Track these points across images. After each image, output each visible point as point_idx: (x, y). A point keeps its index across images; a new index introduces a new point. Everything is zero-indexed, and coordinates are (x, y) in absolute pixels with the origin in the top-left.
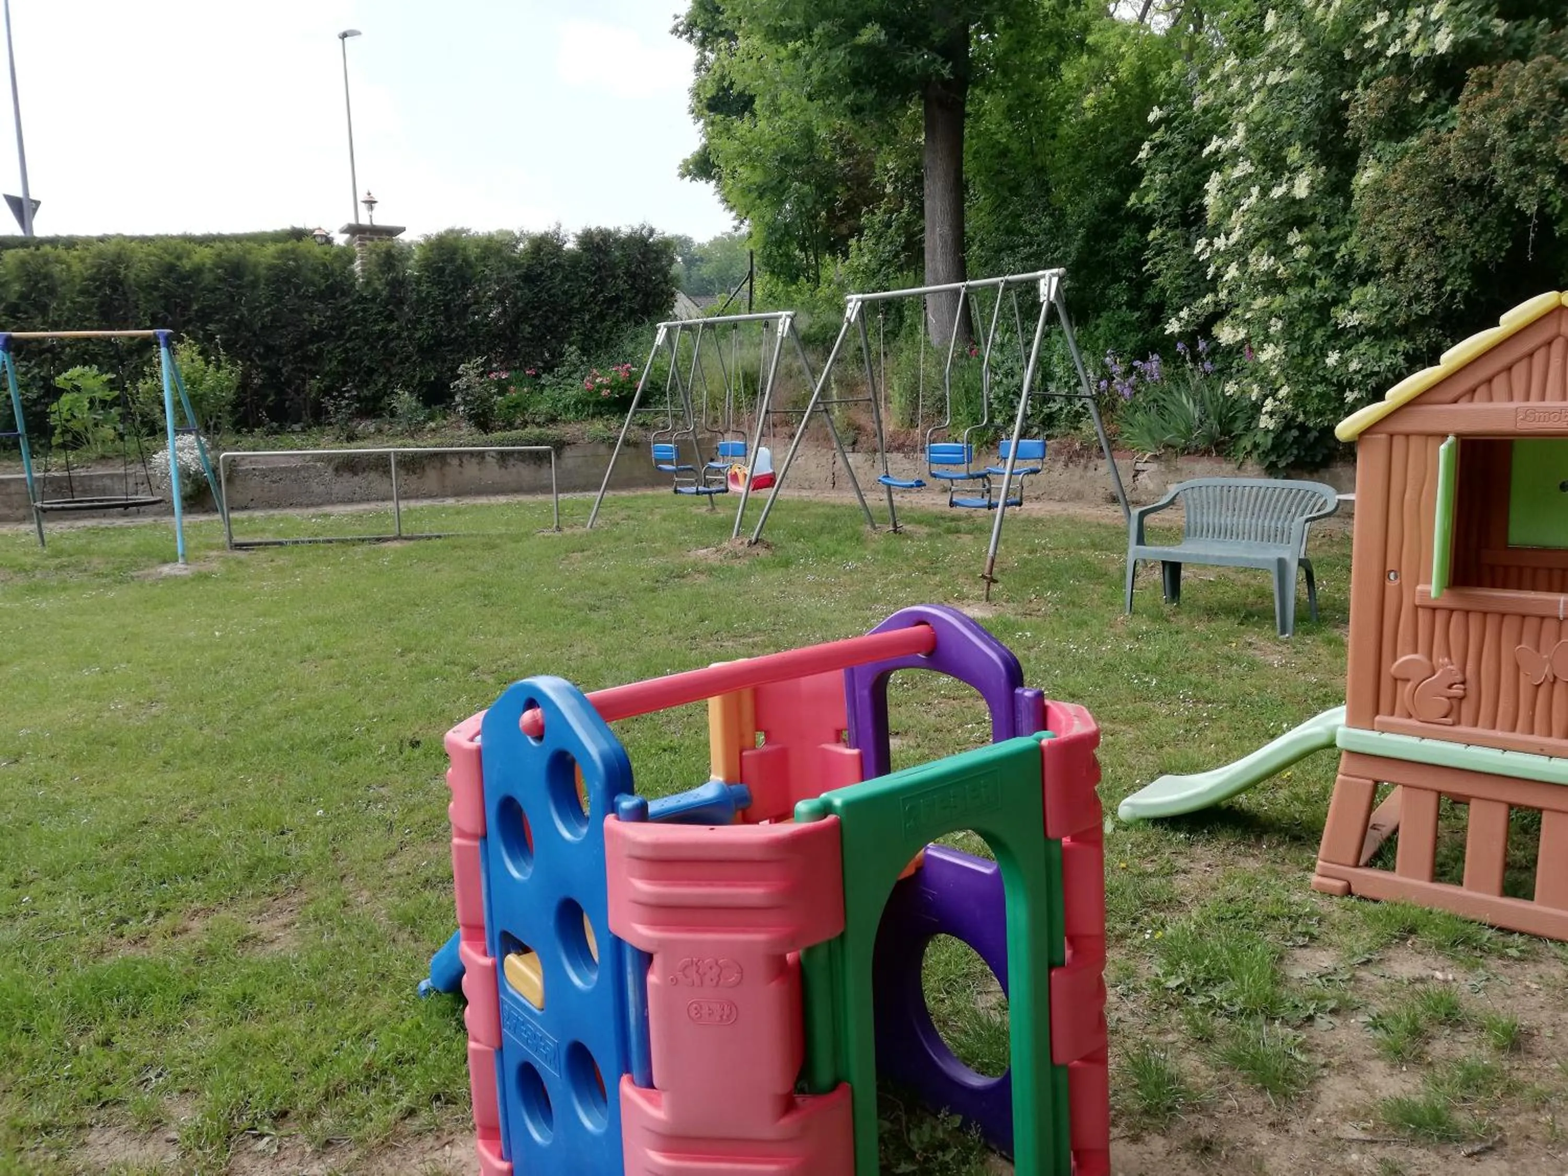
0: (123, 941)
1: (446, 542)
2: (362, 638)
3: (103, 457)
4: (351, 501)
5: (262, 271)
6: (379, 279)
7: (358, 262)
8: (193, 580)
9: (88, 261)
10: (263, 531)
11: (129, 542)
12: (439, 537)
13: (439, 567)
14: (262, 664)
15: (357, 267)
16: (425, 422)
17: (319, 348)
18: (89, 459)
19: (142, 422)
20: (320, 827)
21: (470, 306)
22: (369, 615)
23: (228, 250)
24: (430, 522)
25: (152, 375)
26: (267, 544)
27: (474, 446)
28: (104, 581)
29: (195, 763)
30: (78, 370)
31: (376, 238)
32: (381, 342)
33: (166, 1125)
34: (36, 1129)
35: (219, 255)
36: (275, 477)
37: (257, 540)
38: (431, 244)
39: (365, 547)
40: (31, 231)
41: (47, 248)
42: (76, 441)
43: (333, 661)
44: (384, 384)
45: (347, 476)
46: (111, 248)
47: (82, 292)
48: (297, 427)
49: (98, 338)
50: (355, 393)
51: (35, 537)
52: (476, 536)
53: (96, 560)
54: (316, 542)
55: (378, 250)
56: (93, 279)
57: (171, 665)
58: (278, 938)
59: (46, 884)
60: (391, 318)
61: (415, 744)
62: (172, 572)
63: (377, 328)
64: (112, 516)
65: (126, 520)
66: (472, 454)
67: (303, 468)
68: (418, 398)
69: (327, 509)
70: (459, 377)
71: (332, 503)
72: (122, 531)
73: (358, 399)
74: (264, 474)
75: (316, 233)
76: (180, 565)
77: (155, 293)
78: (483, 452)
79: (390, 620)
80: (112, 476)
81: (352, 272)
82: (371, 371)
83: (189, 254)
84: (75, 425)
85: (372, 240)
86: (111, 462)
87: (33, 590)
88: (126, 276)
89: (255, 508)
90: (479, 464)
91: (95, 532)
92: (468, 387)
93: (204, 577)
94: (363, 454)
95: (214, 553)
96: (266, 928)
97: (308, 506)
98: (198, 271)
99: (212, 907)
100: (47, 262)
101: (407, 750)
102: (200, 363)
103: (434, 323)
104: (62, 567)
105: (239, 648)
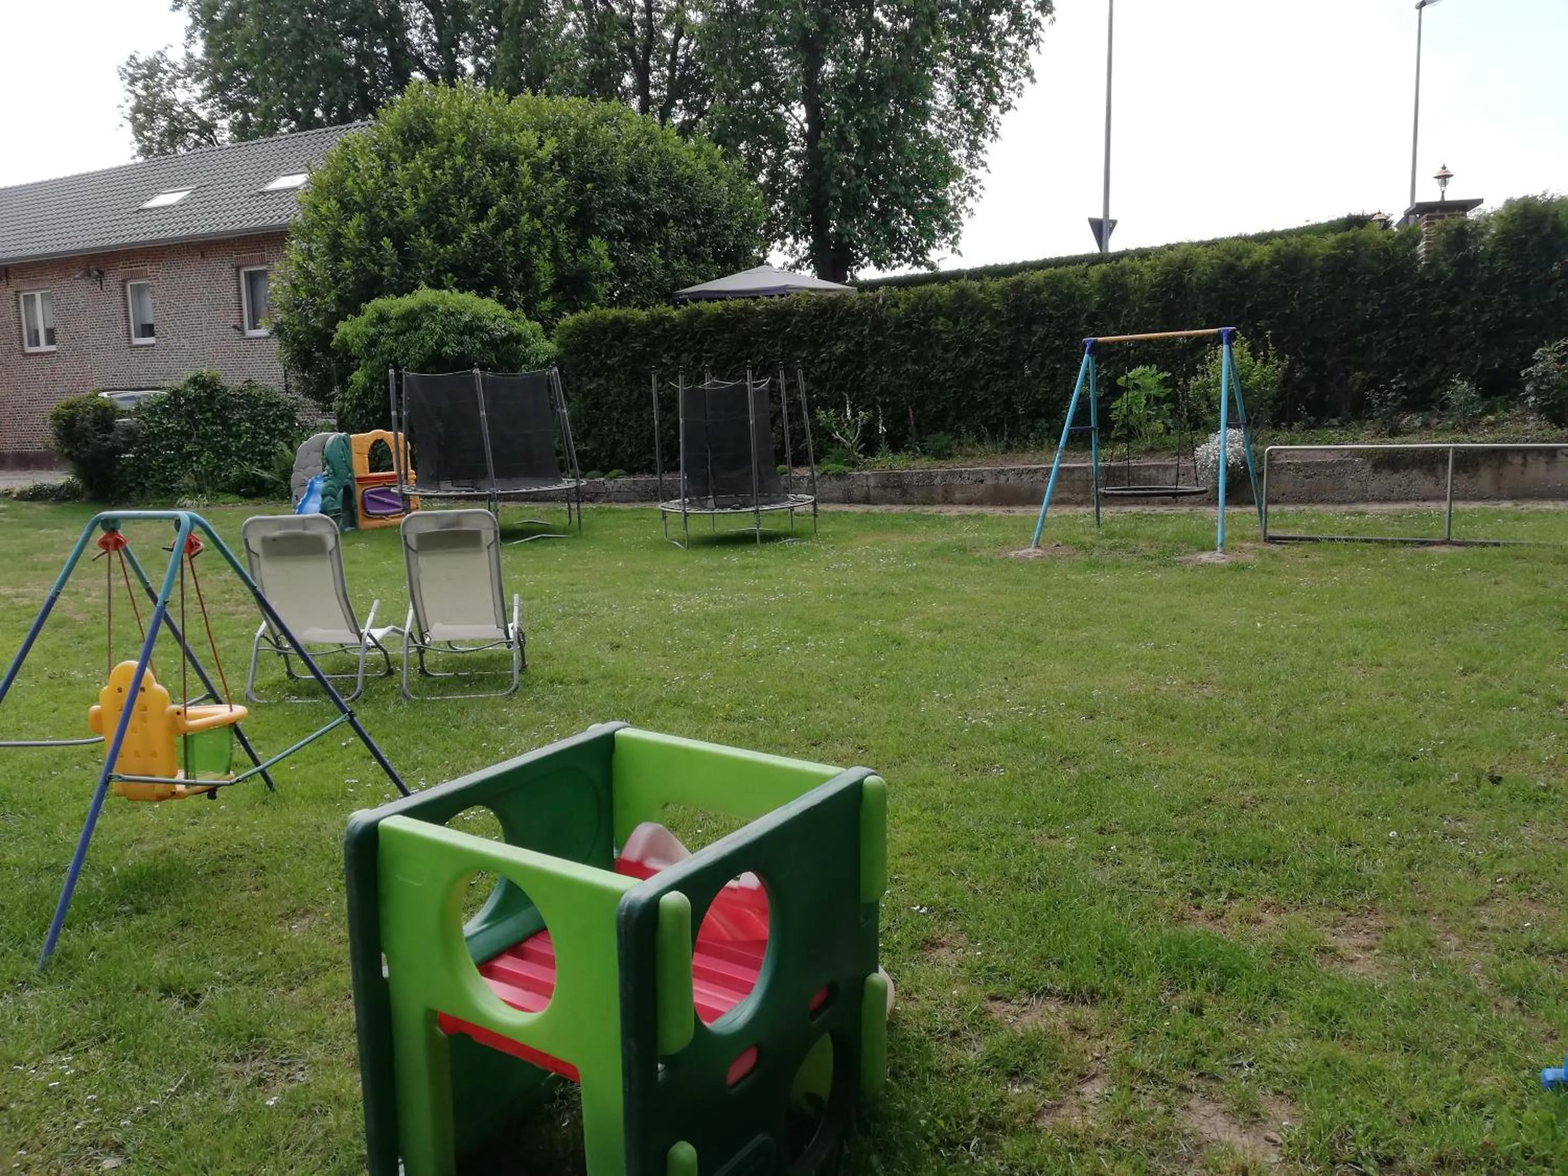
0: (1200, 913)
1: (1505, 550)
2: (1414, 648)
3: (1152, 449)
4: (1386, 500)
5: (1318, 263)
6: (1446, 260)
7: (1422, 244)
8: (1230, 569)
9: (1158, 269)
10: (1295, 525)
11: (1170, 529)
12: (1497, 545)
13: (1498, 579)
14: (1307, 662)
15: (1421, 249)
16: (1483, 414)
17: (1369, 340)
18: (1139, 452)
19: (1188, 417)
20: (1391, 849)
21: (1555, 280)
22: (1419, 624)
23: (1288, 245)
24: (1483, 526)
25: (1203, 372)
26: (1301, 539)
27: (1544, 442)
28: (1150, 563)
29: (1250, 751)
30: (1140, 369)
31: (1446, 215)
32: (1440, 329)
33: (1263, 1121)
34: (1144, 1074)
35: (1278, 251)
36: (1310, 472)
37: (1290, 535)
38: (1513, 215)
39: (1408, 551)
40: (1107, 248)
41: (1126, 261)
42: (1130, 434)
43: (1382, 670)
44: (1437, 374)
45: (1385, 473)
46: (1177, 255)
47: (1149, 299)
48: (1335, 422)
49: (1158, 340)
50: (1404, 384)
51: (1091, 519)
52: (1544, 547)
53: (1142, 544)
54: (1353, 540)
55: (1448, 228)
56: (1160, 285)
57: (1218, 650)
58: (1357, 959)
59: (1126, 837)
60: (1453, 302)
61: (1496, 780)
62: (1212, 560)
63: (1438, 313)
64: (1153, 504)
65: (1166, 507)
66: (1540, 451)
67: (1340, 463)
68: (1477, 389)
69: (1361, 507)
70: (1533, 363)
71: (1366, 501)
72: (1163, 518)
73: (1405, 391)
74: (1298, 468)
75: (1376, 217)
76: (1218, 554)
77: (1214, 295)
78: (1555, 450)
79: (1445, 633)
80: (1157, 467)
81: (1415, 256)
82: (1423, 361)
83: (1249, 252)
84: (1132, 420)
85: (1441, 217)
86: (1158, 455)
87: (1093, 565)
88: (1190, 279)
89: (1287, 502)
90: (1547, 463)
91: (1138, 517)
92: (1545, 374)
93: (1240, 568)
94: (1408, 449)
95: (1248, 545)
96: (1344, 944)
97: (1339, 503)
98: (1256, 267)
99: (1283, 904)
100: (1124, 273)
101: (1487, 786)
102: (1248, 360)
103: (1506, 303)
104: (1113, 548)
105: (1281, 642)
